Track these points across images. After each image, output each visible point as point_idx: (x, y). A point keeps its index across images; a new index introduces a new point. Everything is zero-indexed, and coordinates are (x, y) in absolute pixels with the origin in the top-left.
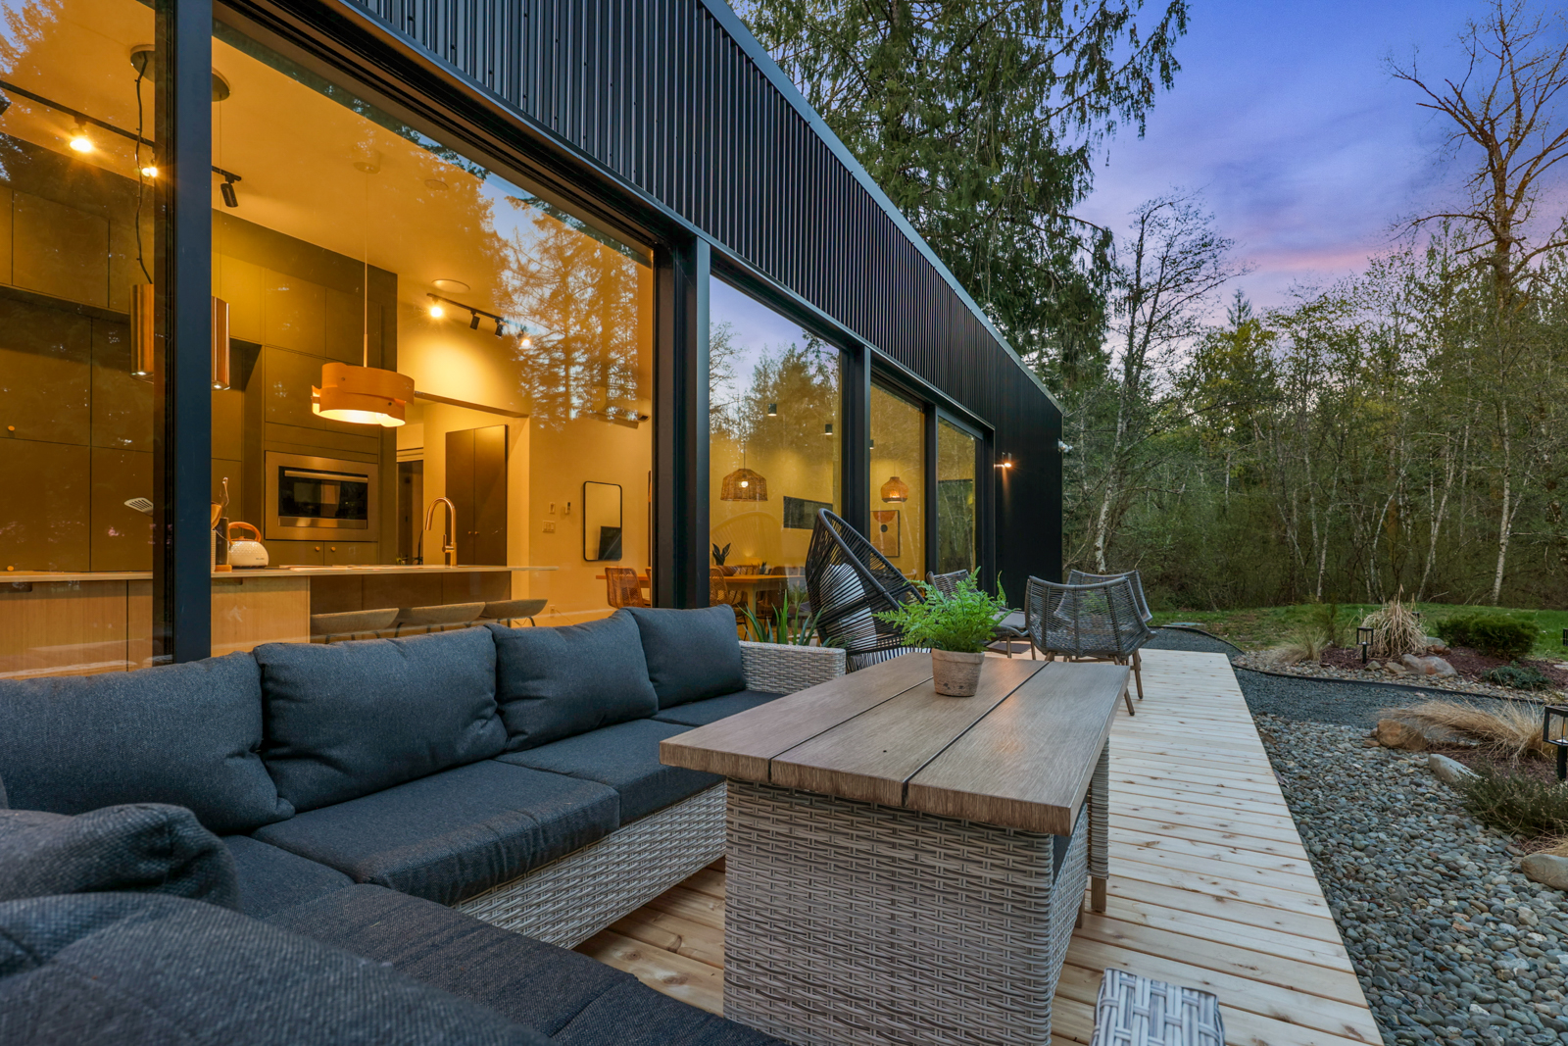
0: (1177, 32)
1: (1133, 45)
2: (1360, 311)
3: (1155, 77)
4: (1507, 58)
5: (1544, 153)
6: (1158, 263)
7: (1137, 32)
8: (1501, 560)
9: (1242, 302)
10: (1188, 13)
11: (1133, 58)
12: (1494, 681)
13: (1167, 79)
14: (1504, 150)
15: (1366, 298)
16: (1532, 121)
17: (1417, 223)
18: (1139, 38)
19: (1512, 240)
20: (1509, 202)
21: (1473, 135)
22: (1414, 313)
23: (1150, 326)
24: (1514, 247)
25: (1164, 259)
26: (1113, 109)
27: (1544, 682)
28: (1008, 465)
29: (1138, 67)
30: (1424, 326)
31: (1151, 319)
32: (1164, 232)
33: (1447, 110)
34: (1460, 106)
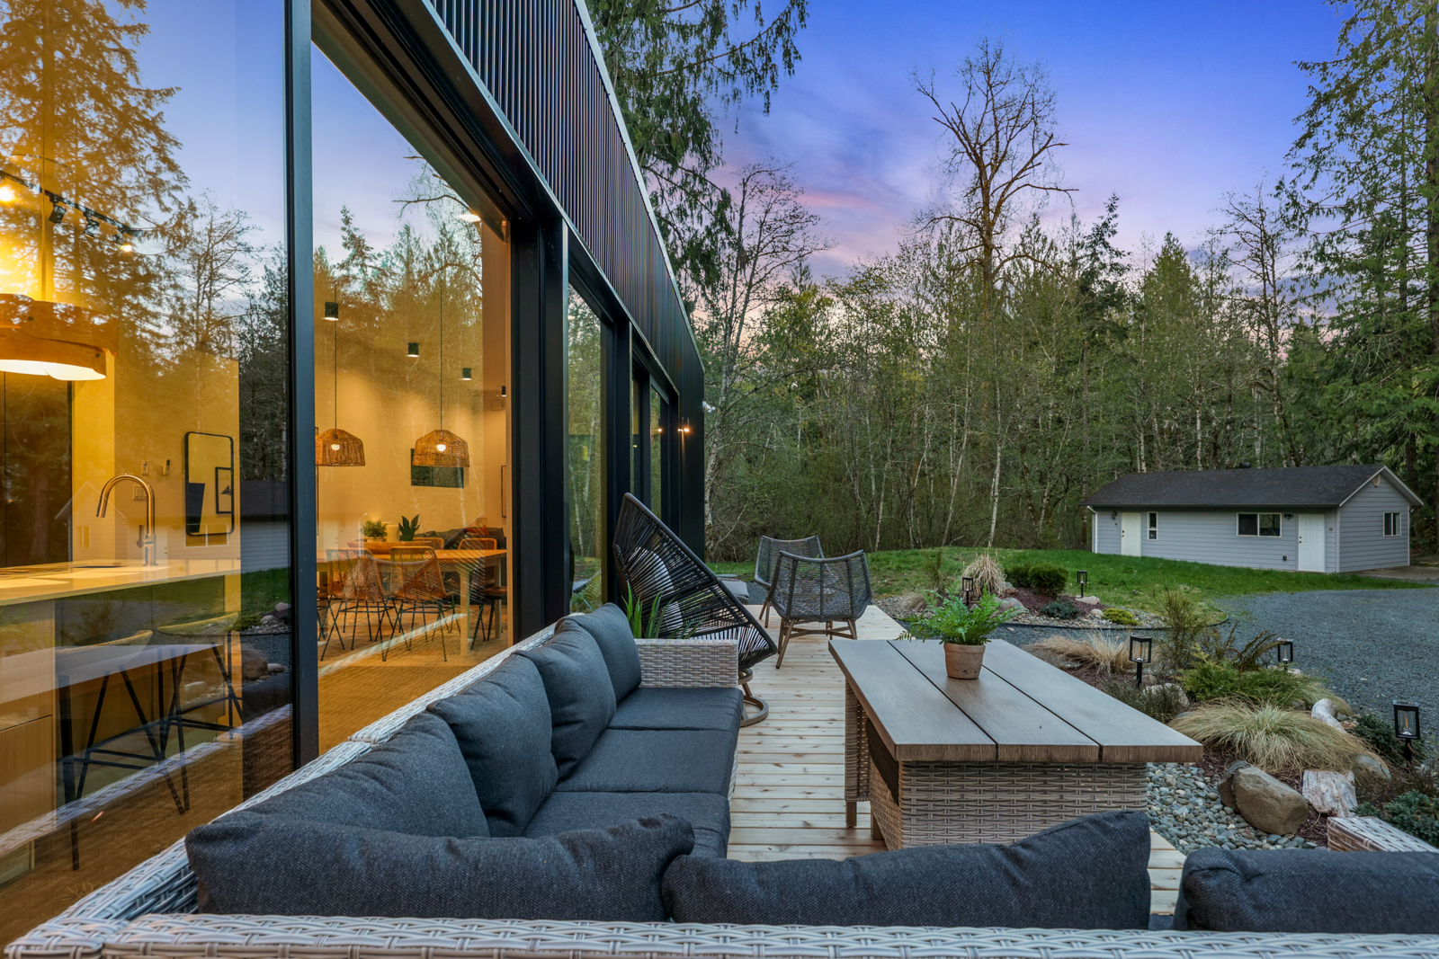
0: (798, 24)
1: (758, 22)
2: (893, 289)
3: (777, 58)
4: (990, 97)
5: (1013, 180)
6: (757, 228)
7: (762, 10)
8: (995, 509)
9: (803, 266)
10: (808, 9)
11: (760, 36)
12: (1050, 615)
13: (789, 65)
14: (989, 171)
15: (897, 278)
16: (1006, 152)
17: (934, 220)
18: (763, 17)
19: (993, 247)
20: (992, 215)
21: (969, 155)
22: (930, 296)
23: (750, 285)
24: (994, 253)
25: (762, 224)
26: (738, 76)
27: (1075, 613)
28: (687, 430)
29: (763, 45)
30: (935, 309)
31: (751, 280)
32: (763, 198)
33: (953, 129)
34: (961, 128)
